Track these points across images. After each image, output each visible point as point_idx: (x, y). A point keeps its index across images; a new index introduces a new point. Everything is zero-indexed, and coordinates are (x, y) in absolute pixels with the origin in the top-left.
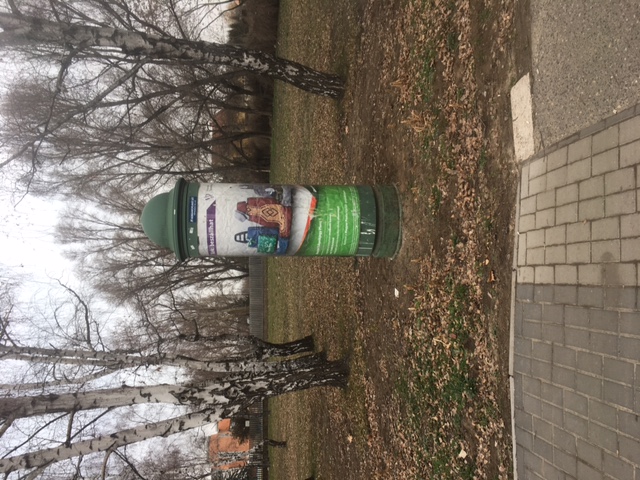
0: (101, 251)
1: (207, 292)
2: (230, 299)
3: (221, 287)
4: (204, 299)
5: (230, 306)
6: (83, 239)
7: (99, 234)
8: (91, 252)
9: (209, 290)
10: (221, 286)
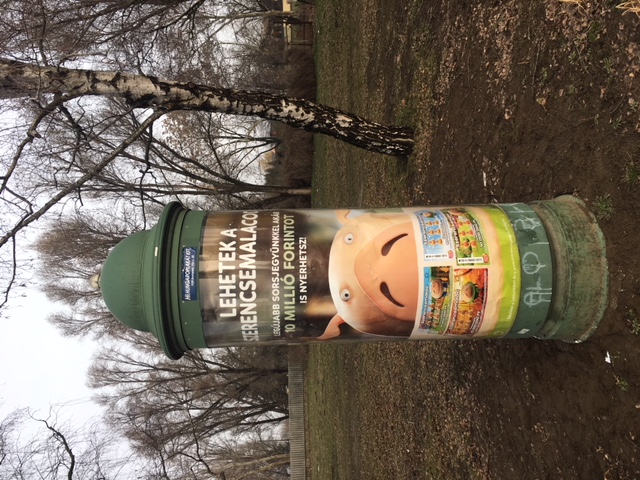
0: (133, 394)
1: (244, 438)
2: (269, 446)
3: (259, 432)
4: (241, 447)
5: (270, 453)
6: (116, 382)
7: (132, 376)
8: (123, 396)
9: (246, 436)
10: (259, 430)
